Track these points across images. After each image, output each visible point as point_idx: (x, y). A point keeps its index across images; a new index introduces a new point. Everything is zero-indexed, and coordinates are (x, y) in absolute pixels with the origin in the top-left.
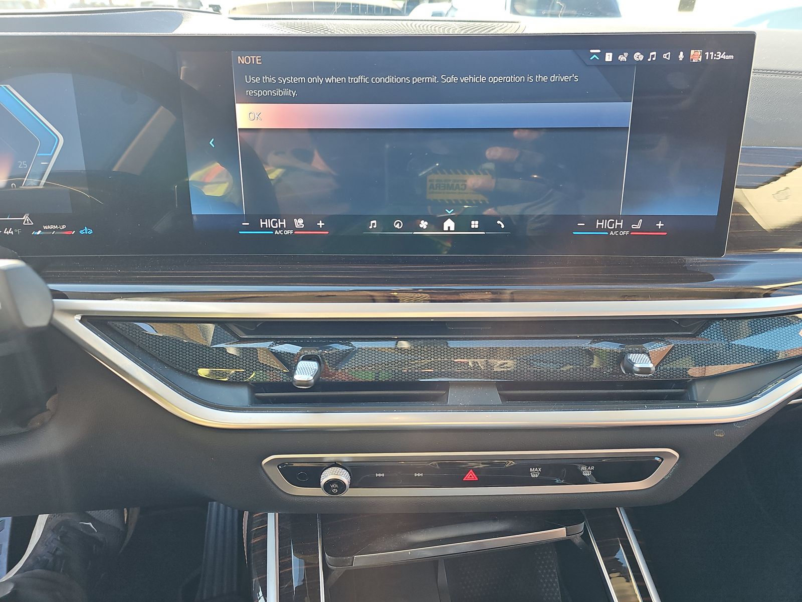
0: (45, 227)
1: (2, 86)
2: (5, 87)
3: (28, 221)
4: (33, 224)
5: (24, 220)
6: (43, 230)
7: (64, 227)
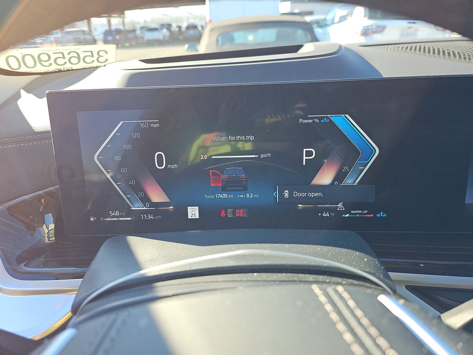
0: (352, 212)
1: (343, 115)
2: (345, 116)
3: (341, 207)
4: (344, 209)
5: (339, 206)
6: (350, 214)
7: (366, 212)
